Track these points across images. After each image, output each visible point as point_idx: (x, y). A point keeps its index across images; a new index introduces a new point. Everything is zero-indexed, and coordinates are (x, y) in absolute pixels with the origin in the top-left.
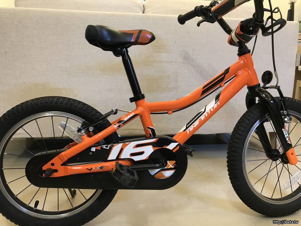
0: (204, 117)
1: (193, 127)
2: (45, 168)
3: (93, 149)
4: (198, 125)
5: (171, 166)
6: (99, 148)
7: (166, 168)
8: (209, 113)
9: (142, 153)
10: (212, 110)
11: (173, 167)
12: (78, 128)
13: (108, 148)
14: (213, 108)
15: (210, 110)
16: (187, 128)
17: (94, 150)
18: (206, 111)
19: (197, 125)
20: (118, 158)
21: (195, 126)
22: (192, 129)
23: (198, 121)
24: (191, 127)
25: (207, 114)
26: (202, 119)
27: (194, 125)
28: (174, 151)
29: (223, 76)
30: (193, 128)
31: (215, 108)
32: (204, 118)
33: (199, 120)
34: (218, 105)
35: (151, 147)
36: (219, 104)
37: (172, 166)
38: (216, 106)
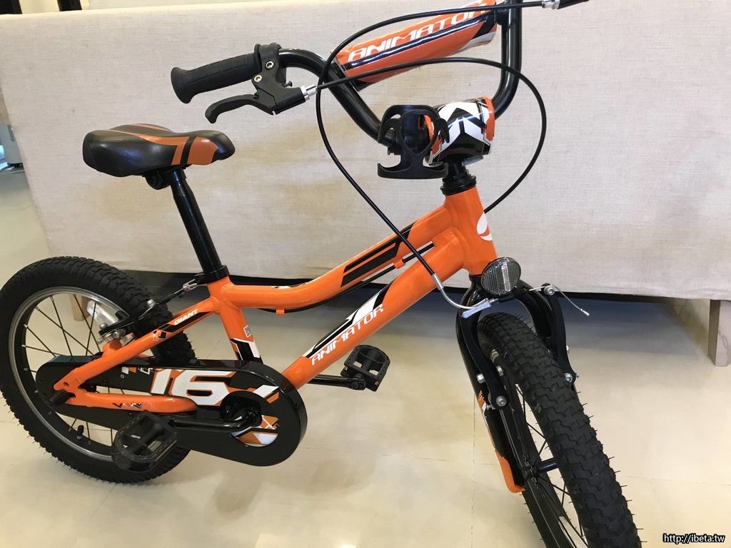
0: (347, 334)
1: (323, 352)
2: (57, 387)
3: (126, 370)
4: (334, 350)
5: (269, 426)
6: (134, 370)
7: (260, 427)
8: (359, 328)
9: (208, 393)
10: (366, 322)
11: (273, 429)
12: (101, 328)
13: (148, 373)
14: (369, 317)
15: (362, 323)
16: (314, 351)
17: (127, 372)
18: (354, 323)
19: (332, 350)
20: (167, 393)
21: (328, 352)
22: (322, 357)
23: (335, 342)
24: (320, 353)
25: (355, 330)
26: (344, 340)
27: (325, 349)
28: (270, 401)
29: (394, 245)
30: (325, 354)
31: (372, 318)
32: (347, 337)
33: (336, 340)
34: (379, 313)
35: (222, 384)
36: (382, 310)
37: (271, 427)
38: (375, 316)
